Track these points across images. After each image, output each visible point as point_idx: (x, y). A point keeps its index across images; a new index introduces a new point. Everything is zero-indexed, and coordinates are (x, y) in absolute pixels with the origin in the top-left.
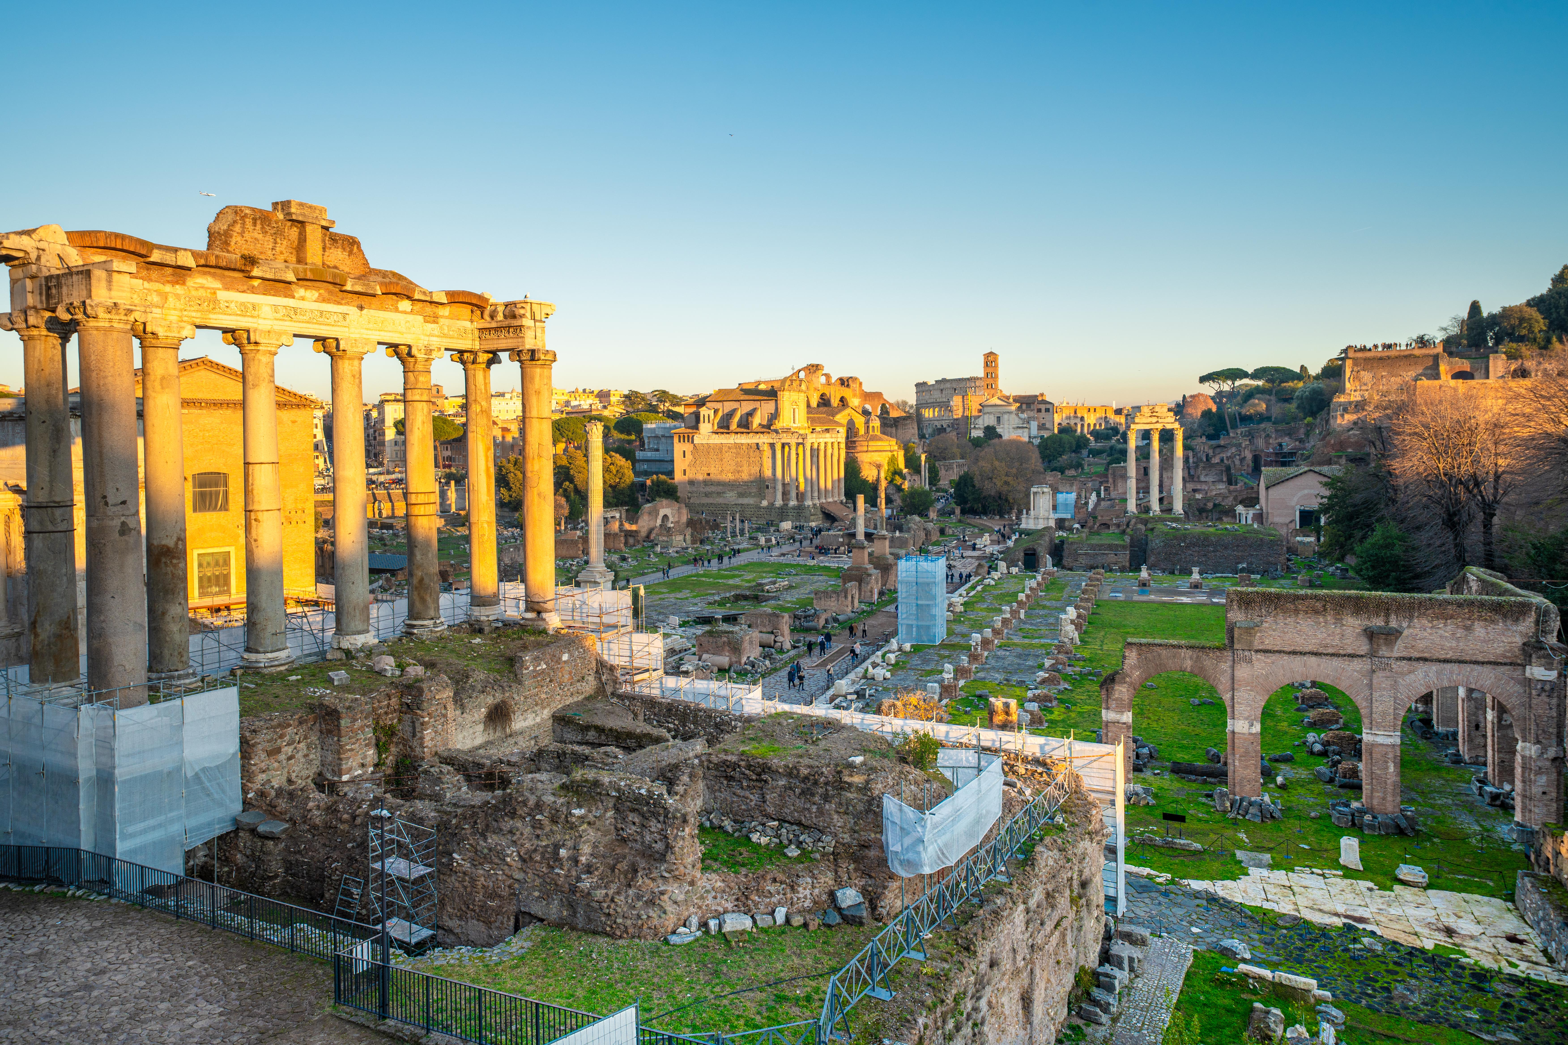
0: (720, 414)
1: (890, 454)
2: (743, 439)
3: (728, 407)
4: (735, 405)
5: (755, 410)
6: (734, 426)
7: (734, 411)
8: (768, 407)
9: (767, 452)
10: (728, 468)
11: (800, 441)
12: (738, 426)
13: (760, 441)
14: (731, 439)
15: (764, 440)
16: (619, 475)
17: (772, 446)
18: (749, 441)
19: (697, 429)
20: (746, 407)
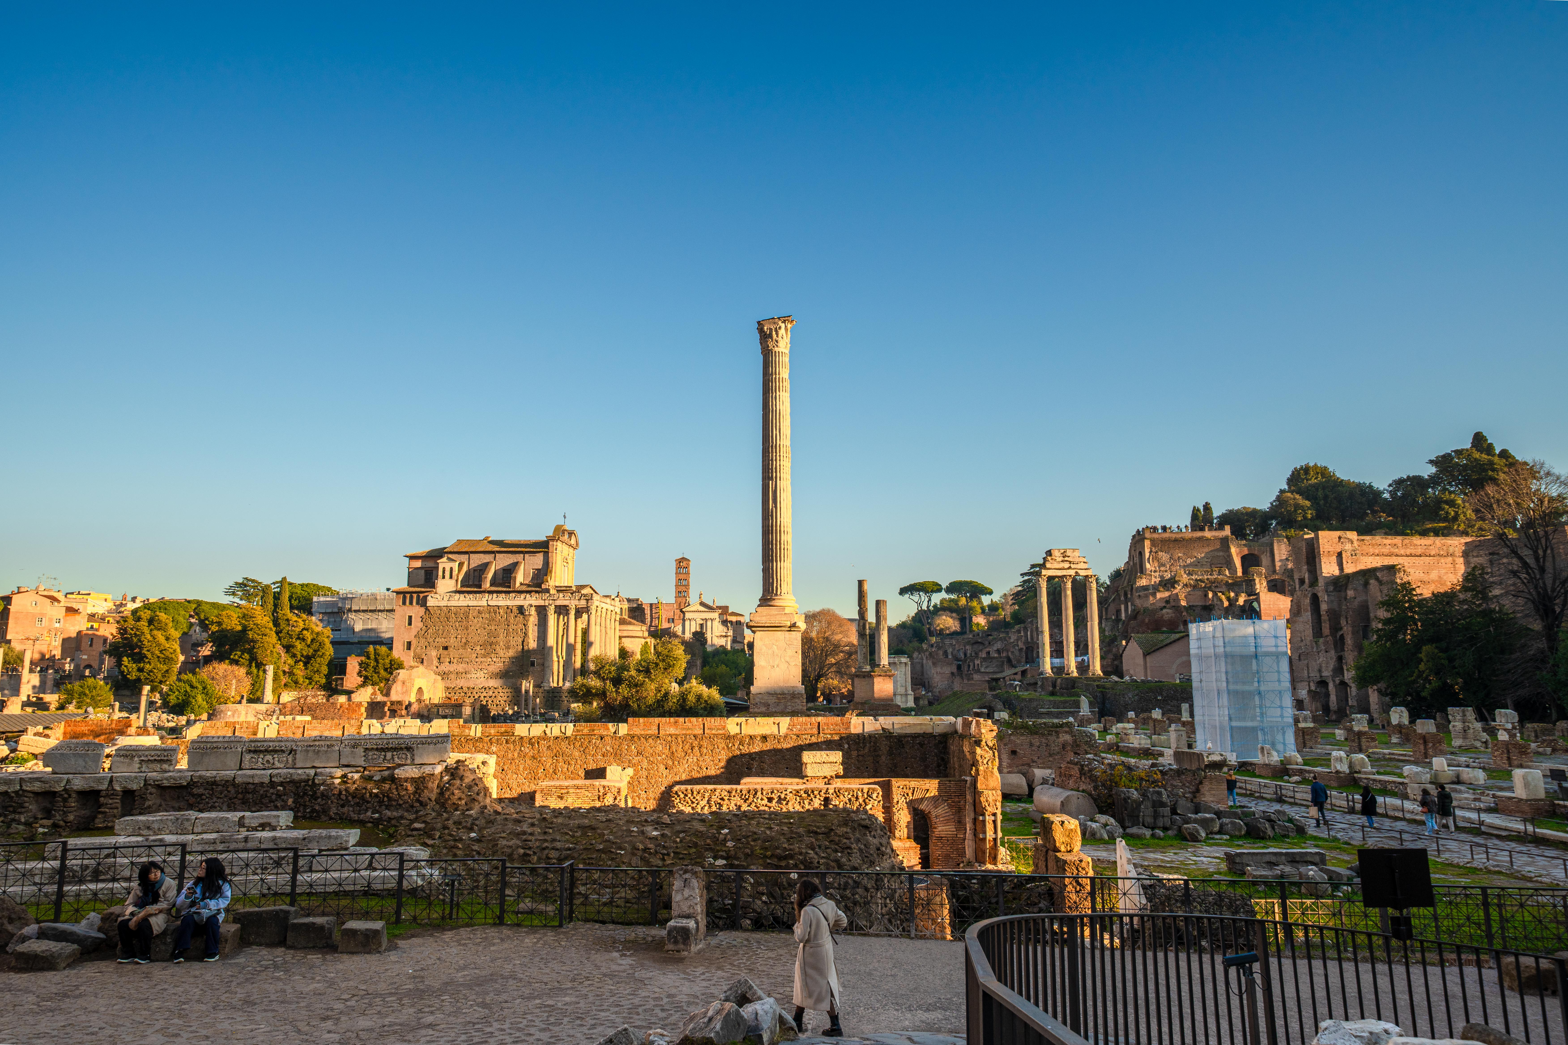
0: (465, 568)
1: (643, 641)
2: (501, 601)
3: (477, 560)
4: (487, 558)
5: (516, 565)
6: (487, 585)
7: (485, 566)
8: (537, 561)
9: (533, 619)
10: (476, 638)
11: (583, 603)
12: (491, 585)
13: (525, 604)
14: (482, 601)
15: (531, 601)
16: (315, 646)
17: (542, 611)
18: (509, 603)
19: (433, 586)
20: (503, 561)
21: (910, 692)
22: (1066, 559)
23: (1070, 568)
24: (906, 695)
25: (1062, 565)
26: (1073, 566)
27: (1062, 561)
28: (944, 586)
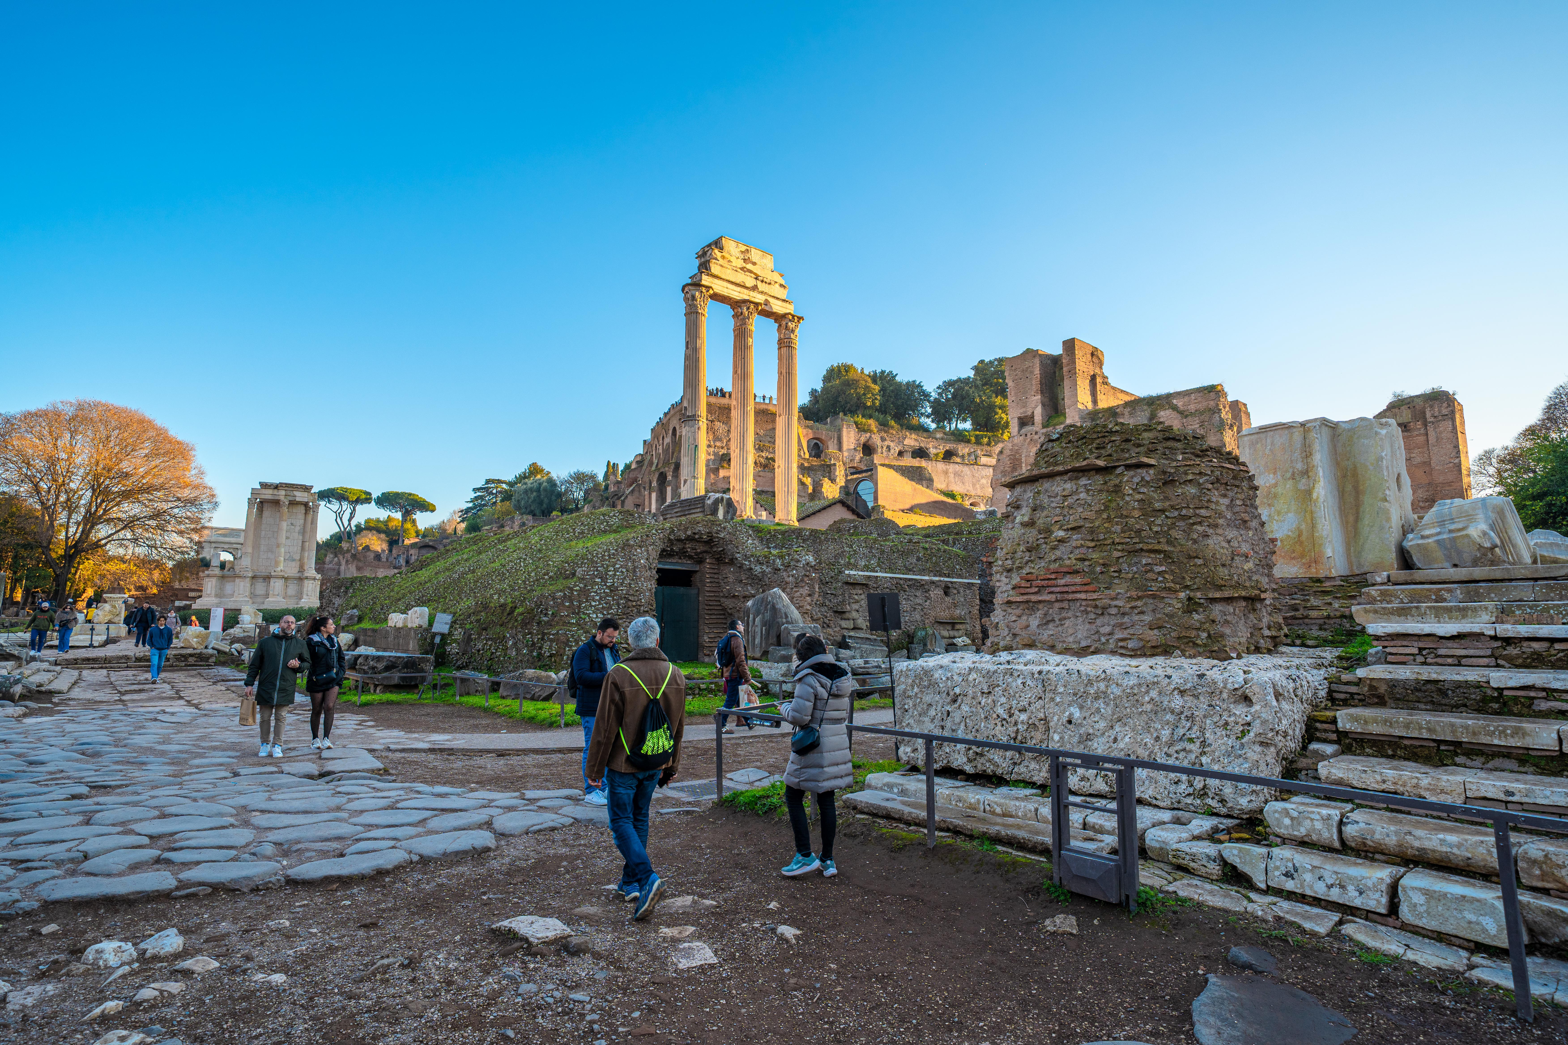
21: (311, 572)
22: (749, 266)
23: (754, 288)
24: (301, 579)
25: (740, 277)
26: (761, 287)
27: (742, 269)
28: (374, 496)
